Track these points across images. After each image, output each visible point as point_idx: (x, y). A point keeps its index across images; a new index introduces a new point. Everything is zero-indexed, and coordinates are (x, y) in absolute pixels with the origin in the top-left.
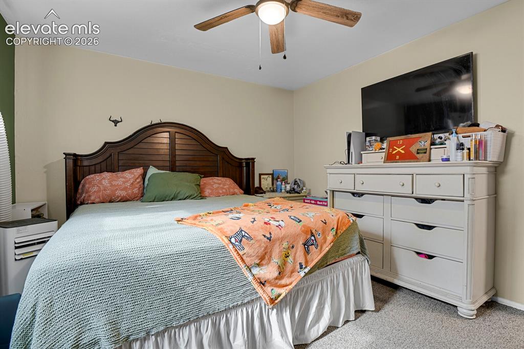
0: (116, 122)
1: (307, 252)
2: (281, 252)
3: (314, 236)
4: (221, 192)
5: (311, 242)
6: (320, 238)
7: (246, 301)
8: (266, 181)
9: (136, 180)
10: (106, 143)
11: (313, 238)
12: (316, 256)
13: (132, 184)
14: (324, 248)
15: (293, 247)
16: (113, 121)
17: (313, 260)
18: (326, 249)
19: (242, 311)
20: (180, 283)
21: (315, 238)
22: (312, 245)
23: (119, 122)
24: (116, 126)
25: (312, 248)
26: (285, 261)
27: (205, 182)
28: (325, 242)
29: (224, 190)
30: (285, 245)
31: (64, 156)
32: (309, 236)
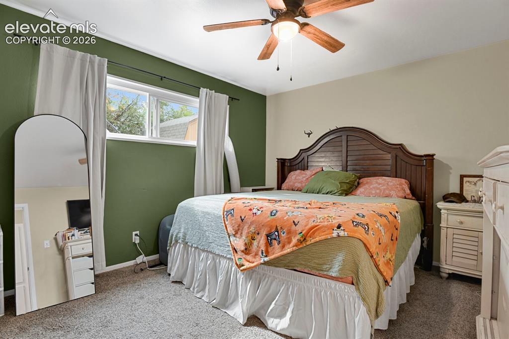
0: (309, 134)
1: (269, 244)
2: (248, 233)
3: (278, 232)
4: (373, 192)
5: (274, 237)
6: (284, 236)
7: (228, 257)
8: (473, 186)
9: (311, 176)
10: (301, 150)
11: (276, 233)
12: (277, 252)
13: (307, 179)
14: (286, 247)
15: (258, 234)
16: (307, 134)
17: (273, 254)
18: (288, 250)
19: (226, 262)
20: (205, 228)
21: (278, 234)
22: (275, 239)
23: (311, 134)
24: (309, 137)
25: (275, 243)
26: (251, 242)
27: (369, 181)
28: (289, 243)
29: (378, 191)
30: (252, 229)
31: (277, 160)
32: (273, 230)
